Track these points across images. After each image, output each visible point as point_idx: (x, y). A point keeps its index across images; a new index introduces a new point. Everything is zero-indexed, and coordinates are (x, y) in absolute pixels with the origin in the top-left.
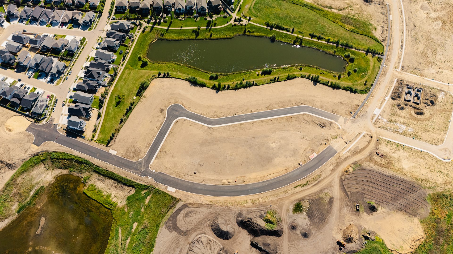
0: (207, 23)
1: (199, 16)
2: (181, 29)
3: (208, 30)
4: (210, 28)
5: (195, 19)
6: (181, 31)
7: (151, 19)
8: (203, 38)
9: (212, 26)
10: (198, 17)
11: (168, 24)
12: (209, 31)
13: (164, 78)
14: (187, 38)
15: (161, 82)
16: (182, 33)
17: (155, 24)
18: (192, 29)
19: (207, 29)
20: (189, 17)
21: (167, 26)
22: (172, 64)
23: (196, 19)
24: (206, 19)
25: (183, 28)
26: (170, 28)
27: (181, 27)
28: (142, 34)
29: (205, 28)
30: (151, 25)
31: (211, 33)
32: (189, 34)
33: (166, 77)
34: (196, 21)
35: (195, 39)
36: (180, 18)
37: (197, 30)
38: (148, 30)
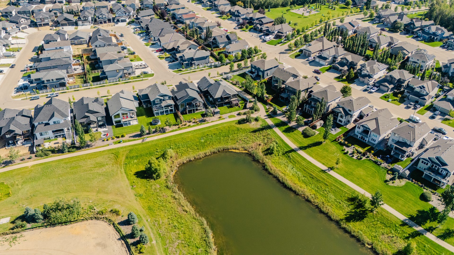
0: (421, 209)
1: (409, 178)
2: (324, 171)
3: (408, 231)
4: (419, 228)
5: (388, 177)
6: (323, 175)
7: (284, 113)
8: (367, 239)
9: (430, 230)
10: (401, 177)
11: (307, 142)
12: (407, 238)
13: (120, 243)
14: (319, 200)
15: (98, 244)
16: (318, 181)
17: (279, 125)
18: (354, 191)
19: (404, 224)
20: (376, 162)
21: (300, 143)
22: (198, 228)
23: (393, 179)
24: (424, 198)
25: (332, 173)
26: (301, 152)
27: (332, 169)
28: (234, 124)
29: (402, 217)
30: (270, 122)
31: (409, 246)
32: (332, 196)
33: (126, 243)
34: (386, 181)
35: (337, 223)
36: (350, 150)
37: (368, 205)
38: (254, 125)
